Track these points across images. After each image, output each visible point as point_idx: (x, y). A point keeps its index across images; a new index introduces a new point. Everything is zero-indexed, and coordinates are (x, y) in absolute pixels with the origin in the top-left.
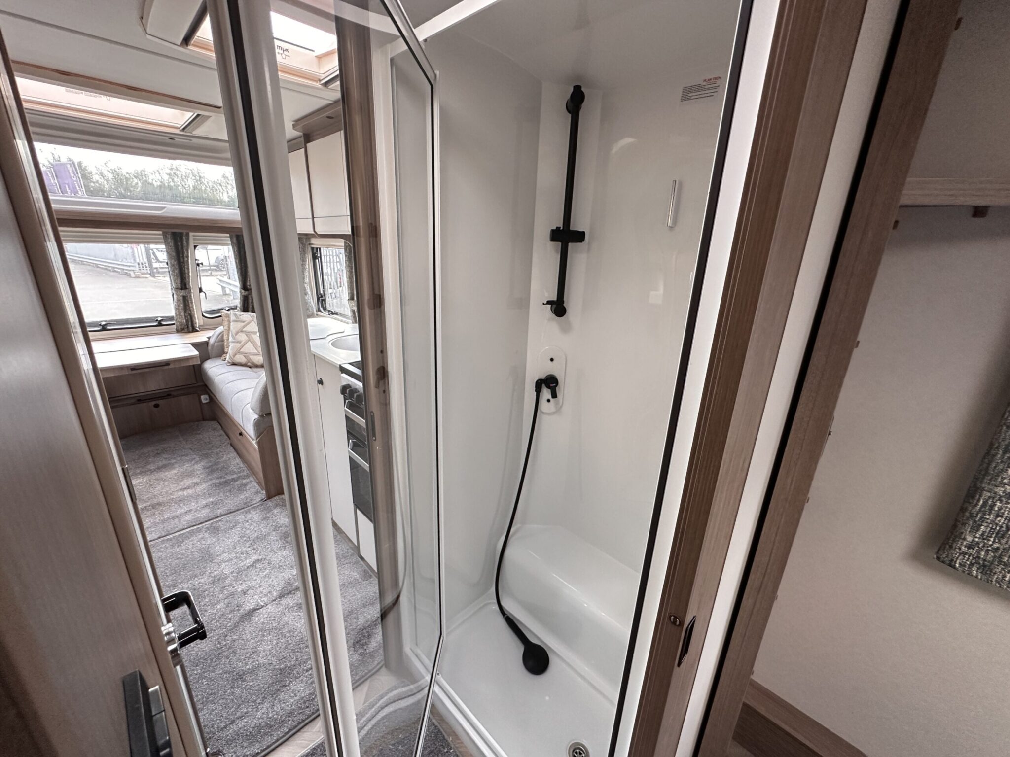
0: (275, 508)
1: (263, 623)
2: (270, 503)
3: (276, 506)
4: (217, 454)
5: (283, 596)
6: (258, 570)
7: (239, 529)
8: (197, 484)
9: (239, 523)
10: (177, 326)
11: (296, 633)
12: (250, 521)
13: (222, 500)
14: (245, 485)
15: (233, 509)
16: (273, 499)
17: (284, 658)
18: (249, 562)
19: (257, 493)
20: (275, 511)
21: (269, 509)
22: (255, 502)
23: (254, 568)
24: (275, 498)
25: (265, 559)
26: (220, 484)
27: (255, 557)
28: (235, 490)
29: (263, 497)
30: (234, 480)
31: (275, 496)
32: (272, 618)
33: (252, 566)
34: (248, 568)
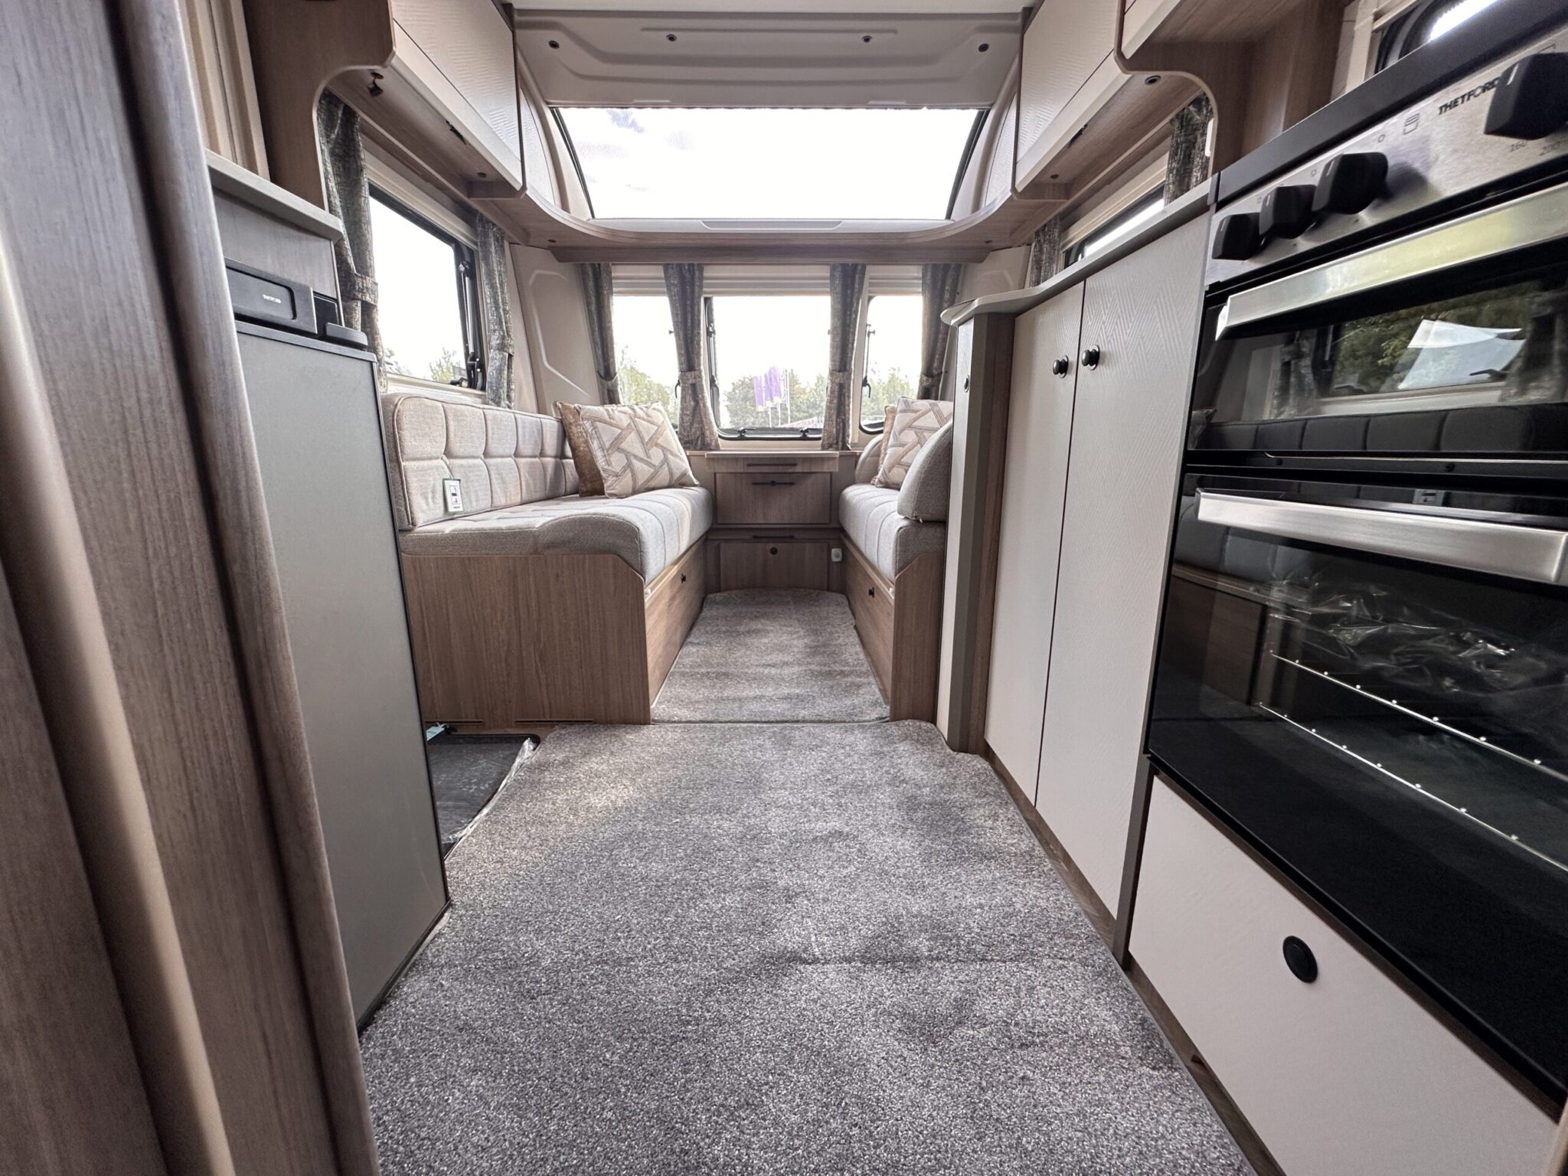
0: (901, 741)
1: (802, 1017)
2: (893, 729)
3: (906, 738)
4: (831, 633)
5: (873, 962)
6: (834, 856)
7: (824, 754)
8: (786, 664)
9: (828, 744)
10: (823, 440)
11: (881, 1129)
12: (847, 748)
13: (814, 698)
14: (859, 686)
15: (827, 717)
16: (901, 723)
18: (821, 827)
19: (875, 704)
20: (902, 747)
21: (889, 740)
22: (867, 718)
23: (828, 846)
24: (906, 723)
25: (856, 837)
26: (820, 673)
27: (835, 824)
28: (840, 690)
29: (885, 715)
30: (842, 673)
31: (906, 719)
32: (829, 1017)
33: (824, 839)
34: (815, 840)
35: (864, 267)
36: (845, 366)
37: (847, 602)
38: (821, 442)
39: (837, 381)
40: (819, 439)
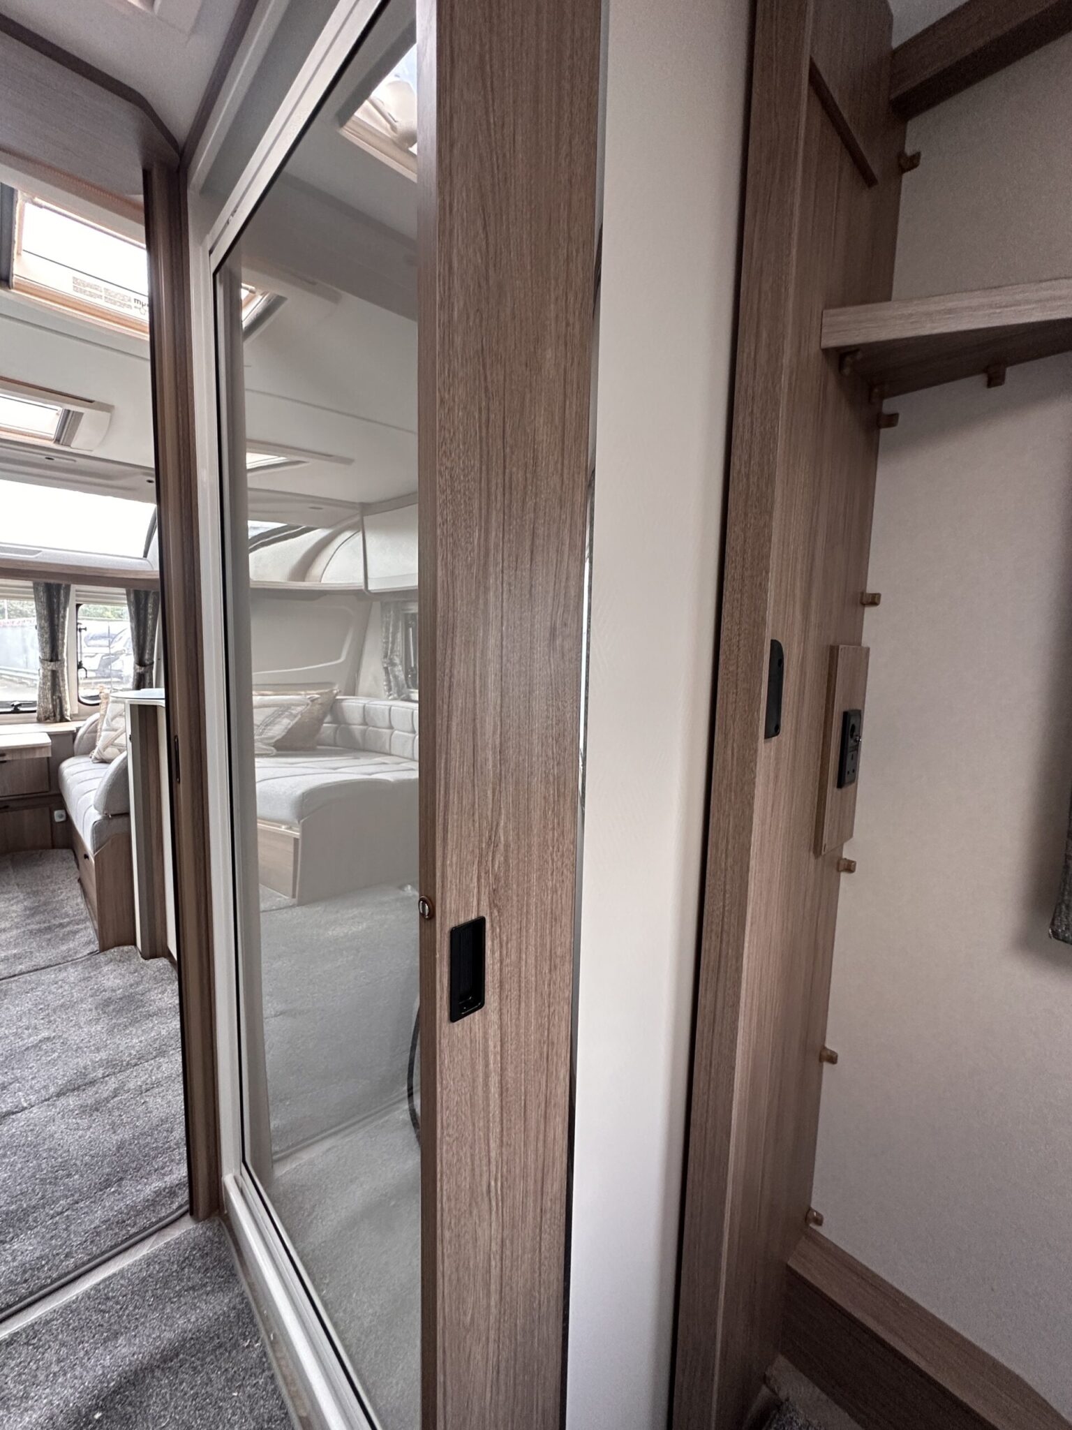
0: (106, 965)
1: (12, 1136)
2: (102, 958)
3: (111, 961)
4: (54, 891)
5: (64, 1094)
6: (42, 1053)
7: (38, 993)
9: (43, 984)
10: (39, 714)
11: (59, 1153)
12: (60, 983)
13: (31, 953)
14: (75, 933)
15: (43, 965)
16: (108, 952)
17: (22, 1194)
18: (34, 1039)
19: (89, 943)
20: (105, 969)
21: (96, 966)
22: (81, 955)
23: (38, 1049)
24: (112, 950)
25: (60, 1037)
26: (40, 931)
27: (45, 1034)
28: (58, 939)
29: (96, 949)
30: (61, 926)
31: (113, 947)
32: (31, 1127)
33: (35, 1046)
34: (27, 1049)
35: (68, 588)
36: (57, 656)
37: (73, 857)
38: (36, 714)
39: (50, 668)
40: (34, 711)
